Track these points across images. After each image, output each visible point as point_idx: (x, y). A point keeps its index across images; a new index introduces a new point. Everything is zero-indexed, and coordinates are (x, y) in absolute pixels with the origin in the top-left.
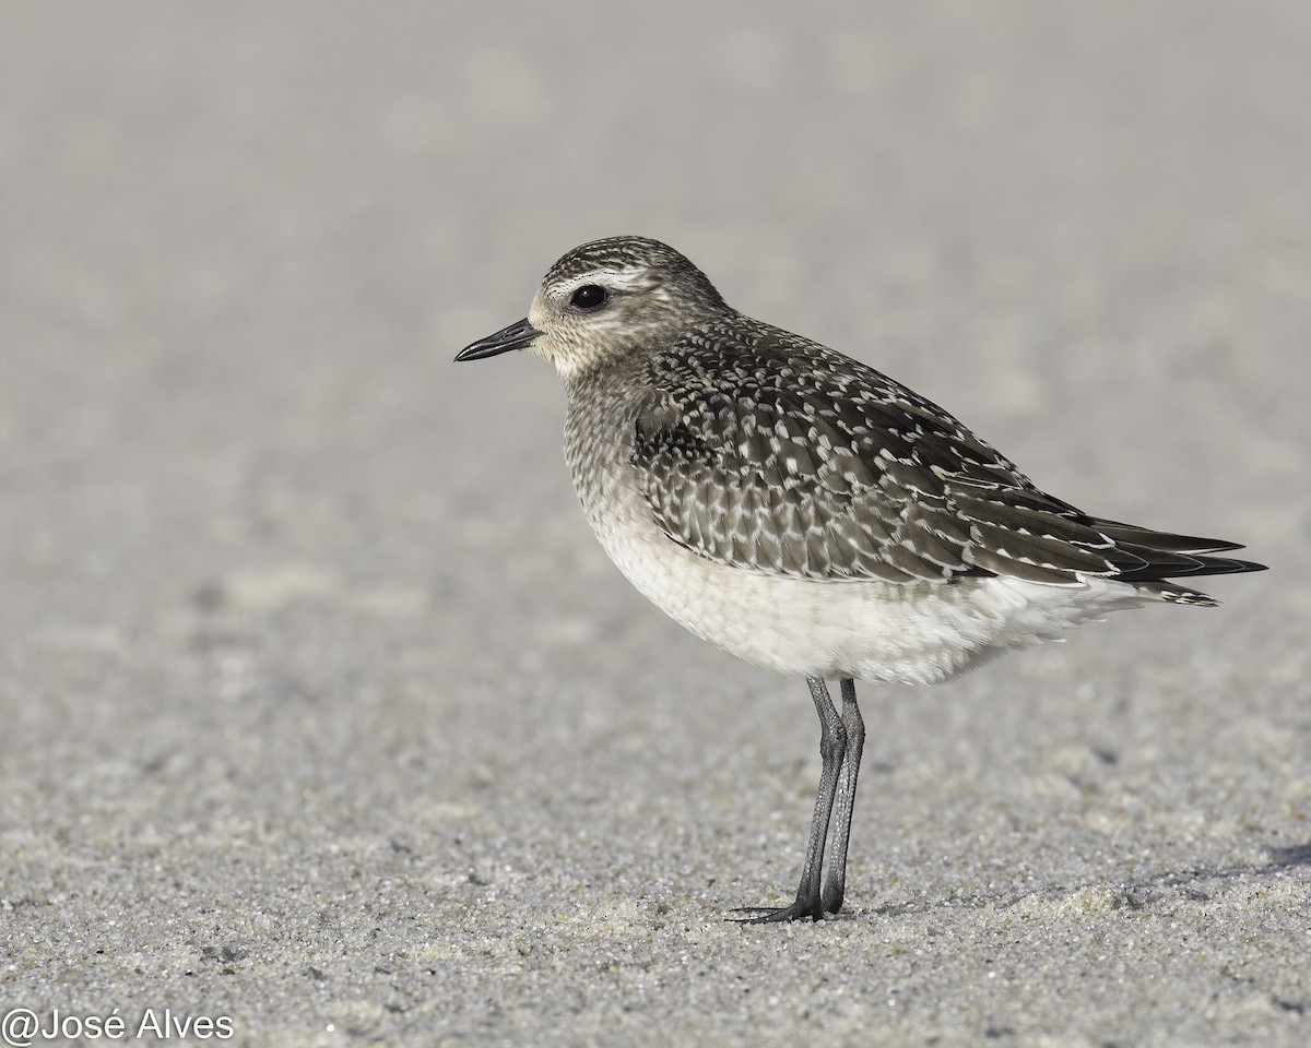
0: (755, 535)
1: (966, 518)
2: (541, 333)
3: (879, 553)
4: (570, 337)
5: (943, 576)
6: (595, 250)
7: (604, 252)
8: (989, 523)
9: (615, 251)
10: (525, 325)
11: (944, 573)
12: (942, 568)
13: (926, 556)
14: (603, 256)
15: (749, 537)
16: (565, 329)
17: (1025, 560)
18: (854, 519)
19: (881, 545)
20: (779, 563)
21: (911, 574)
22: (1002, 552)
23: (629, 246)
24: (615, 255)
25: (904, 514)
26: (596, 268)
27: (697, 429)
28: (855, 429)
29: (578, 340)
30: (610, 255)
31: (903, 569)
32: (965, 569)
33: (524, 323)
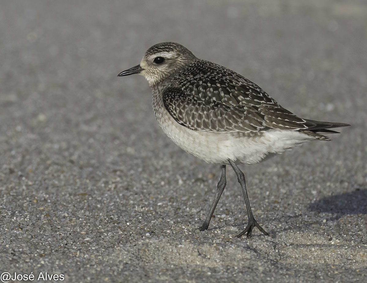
0: (203, 120)
1: (263, 114)
2: (144, 69)
3: (238, 124)
4: (153, 71)
5: (257, 130)
6: (161, 46)
7: (164, 47)
8: (270, 116)
9: (167, 47)
10: (139, 67)
11: (257, 129)
12: (257, 128)
13: (252, 124)
14: (163, 48)
15: (201, 120)
16: (152, 69)
17: (280, 125)
18: (231, 114)
19: (239, 121)
20: (210, 128)
21: (248, 129)
22: (274, 123)
23: (171, 46)
24: (167, 48)
25: (245, 113)
26: (162, 52)
27: (186, 91)
28: (232, 90)
29: (156, 73)
30: (165, 48)
31: (245, 128)
32: (263, 128)
33: (139, 66)
